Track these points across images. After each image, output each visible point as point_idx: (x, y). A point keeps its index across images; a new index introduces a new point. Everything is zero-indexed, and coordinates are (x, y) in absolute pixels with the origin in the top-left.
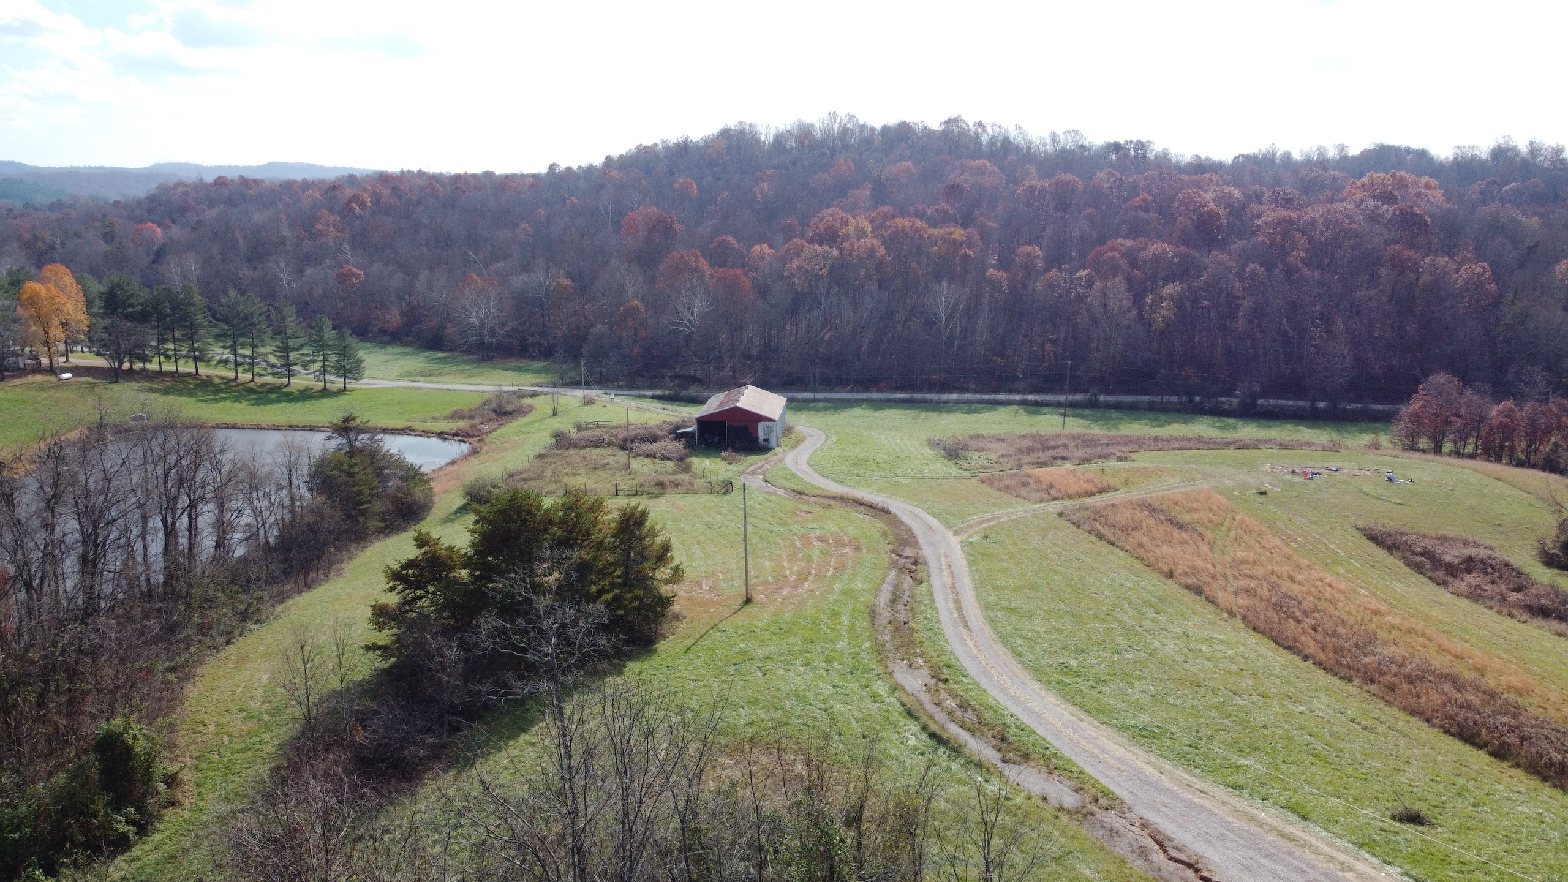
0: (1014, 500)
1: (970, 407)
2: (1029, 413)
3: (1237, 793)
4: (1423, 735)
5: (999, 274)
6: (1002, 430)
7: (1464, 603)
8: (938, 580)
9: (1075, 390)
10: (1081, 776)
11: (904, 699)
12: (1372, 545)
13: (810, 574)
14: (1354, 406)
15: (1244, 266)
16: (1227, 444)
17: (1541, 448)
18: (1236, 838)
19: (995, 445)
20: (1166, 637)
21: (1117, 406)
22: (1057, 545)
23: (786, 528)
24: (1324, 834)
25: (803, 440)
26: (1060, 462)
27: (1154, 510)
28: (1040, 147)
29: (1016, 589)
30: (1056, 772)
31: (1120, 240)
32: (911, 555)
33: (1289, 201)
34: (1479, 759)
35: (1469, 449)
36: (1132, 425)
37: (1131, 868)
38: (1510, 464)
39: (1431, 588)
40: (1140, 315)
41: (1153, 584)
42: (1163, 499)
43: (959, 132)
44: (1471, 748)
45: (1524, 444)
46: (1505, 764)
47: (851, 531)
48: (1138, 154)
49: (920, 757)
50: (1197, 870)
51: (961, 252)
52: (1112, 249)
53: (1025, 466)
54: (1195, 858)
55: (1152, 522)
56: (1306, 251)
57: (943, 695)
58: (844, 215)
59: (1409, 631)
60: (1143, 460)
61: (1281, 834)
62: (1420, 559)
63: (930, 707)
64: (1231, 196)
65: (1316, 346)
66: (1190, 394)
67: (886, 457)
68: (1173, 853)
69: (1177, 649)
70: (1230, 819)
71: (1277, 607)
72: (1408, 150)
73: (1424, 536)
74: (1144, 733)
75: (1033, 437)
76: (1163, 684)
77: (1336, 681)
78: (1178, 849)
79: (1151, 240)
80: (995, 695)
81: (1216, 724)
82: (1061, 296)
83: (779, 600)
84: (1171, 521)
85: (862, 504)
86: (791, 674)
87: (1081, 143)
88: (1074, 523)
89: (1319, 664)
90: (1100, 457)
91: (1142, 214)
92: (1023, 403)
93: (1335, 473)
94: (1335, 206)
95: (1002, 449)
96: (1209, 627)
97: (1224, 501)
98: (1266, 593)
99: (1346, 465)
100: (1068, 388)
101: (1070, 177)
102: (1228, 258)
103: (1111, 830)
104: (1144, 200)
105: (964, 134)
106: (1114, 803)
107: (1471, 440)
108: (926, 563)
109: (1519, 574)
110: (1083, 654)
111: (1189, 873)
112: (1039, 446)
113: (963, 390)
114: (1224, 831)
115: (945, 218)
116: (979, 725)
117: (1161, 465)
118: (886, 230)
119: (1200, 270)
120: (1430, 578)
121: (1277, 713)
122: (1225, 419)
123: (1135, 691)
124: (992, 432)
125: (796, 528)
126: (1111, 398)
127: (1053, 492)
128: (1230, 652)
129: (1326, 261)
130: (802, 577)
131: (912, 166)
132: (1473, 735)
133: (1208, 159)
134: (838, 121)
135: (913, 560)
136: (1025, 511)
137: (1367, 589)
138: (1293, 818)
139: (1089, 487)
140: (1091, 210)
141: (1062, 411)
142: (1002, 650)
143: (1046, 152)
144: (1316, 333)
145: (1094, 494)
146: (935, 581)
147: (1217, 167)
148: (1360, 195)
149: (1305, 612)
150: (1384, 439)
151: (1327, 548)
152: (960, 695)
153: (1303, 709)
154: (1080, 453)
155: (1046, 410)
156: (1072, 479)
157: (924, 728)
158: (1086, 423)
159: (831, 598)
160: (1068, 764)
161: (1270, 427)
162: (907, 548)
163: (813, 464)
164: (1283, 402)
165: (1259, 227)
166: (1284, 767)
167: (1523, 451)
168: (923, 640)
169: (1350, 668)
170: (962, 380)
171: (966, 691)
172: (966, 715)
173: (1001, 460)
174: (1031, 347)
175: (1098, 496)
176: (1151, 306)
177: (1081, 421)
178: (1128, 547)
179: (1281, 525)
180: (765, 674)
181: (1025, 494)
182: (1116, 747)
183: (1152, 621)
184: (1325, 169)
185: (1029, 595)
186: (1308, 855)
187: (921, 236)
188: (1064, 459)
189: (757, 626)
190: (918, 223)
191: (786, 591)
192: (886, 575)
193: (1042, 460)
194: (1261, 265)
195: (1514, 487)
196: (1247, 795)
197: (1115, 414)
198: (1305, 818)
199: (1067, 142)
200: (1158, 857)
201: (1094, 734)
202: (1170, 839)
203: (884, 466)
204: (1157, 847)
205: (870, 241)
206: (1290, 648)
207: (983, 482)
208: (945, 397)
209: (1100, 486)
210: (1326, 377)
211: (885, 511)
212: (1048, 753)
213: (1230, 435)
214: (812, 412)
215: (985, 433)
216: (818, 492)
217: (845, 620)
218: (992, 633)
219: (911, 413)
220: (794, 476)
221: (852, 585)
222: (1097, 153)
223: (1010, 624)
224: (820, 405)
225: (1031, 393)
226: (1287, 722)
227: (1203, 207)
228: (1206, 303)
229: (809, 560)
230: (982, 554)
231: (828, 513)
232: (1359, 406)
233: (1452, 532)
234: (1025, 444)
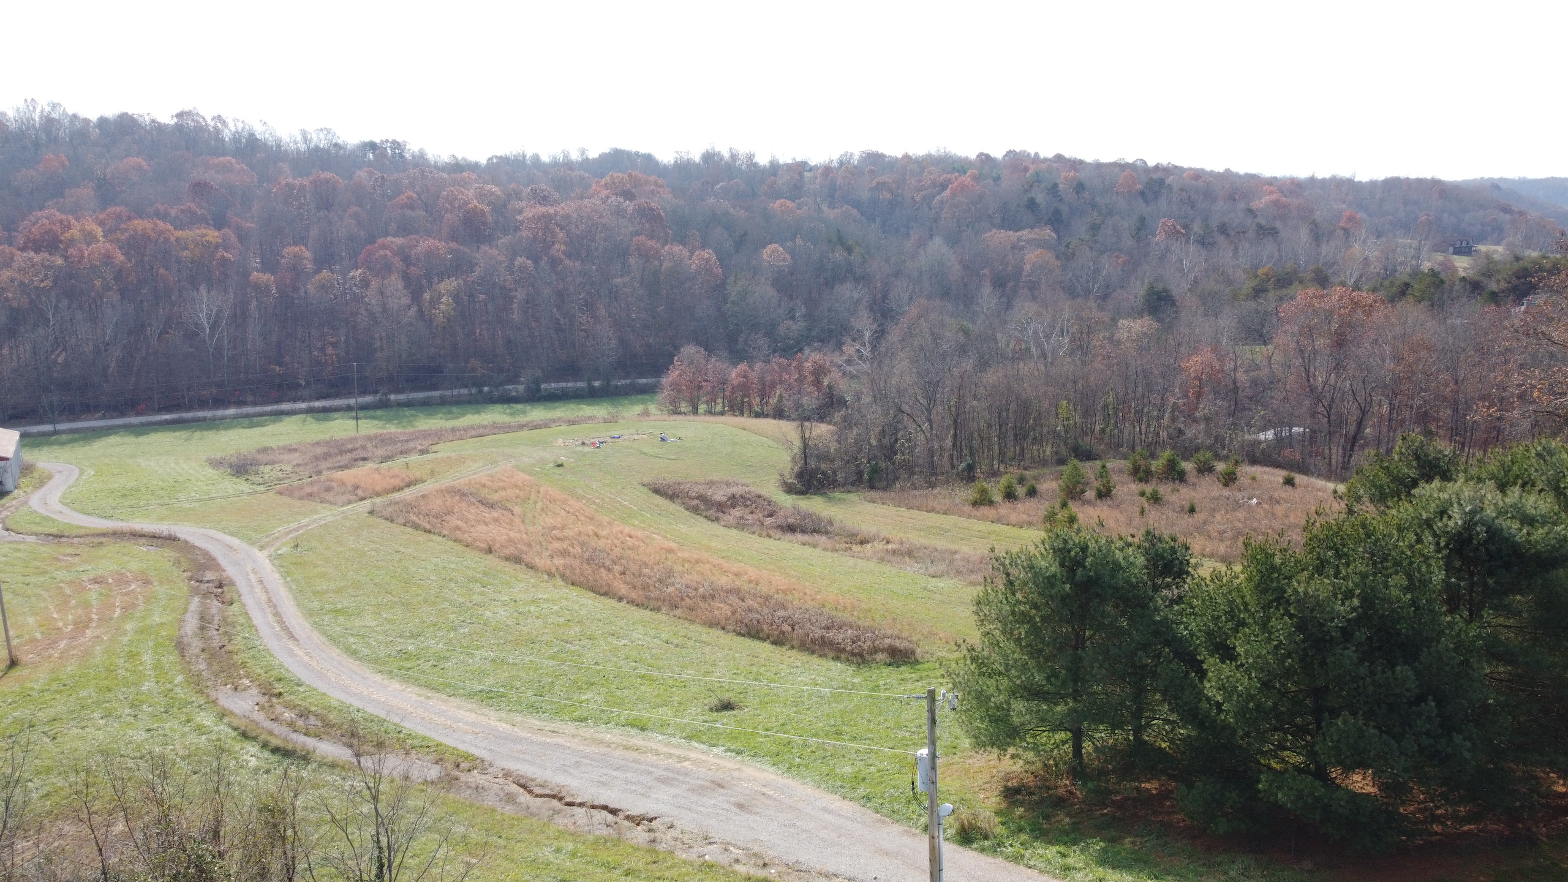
0: (319, 507)
1: (250, 420)
2: (318, 420)
3: (584, 724)
4: (722, 641)
5: (267, 277)
6: (293, 440)
7: (734, 532)
8: (251, 599)
9: (364, 392)
10: (439, 748)
11: (236, 722)
12: (657, 496)
13: (91, 620)
14: (624, 382)
15: (512, 260)
16: (522, 427)
17: (771, 401)
18: (589, 762)
19: (286, 457)
20: (496, 606)
21: (409, 404)
22: (374, 542)
23: (47, 577)
24: (660, 737)
25: (50, 477)
26: (361, 463)
27: (464, 495)
28: (291, 145)
29: (339, 591)
30: (414, 751)
31: (389, 239)
32: (213, 578)
33: (545, 198)
34: (765, 649)
35: (719, 408)
36: (427, 421)
37: (502, 814)
38: (749, 416)
39: (708, 525)
40: (420, 312)
41: (476, 562)
42: (470, 483)
43: (195, 127)
44: (758, 642)
45: (758, 400)
46: (784, 649)
47: (134, 565)
48: (395, 153)
49: (265, 776)
50: (561, 799)
51: (219, 255)
52: (384, 247)
53: (325, 473)
54: (558, 789)
55: (464, 505)
56: (565, 244)
57: (279, 709)
58: (64, 217)
59: (697, 562)
60: (445, 450)
61: (626, 748)
62: (696, 502)
63: (268, 724)
64: (492, 193)
65: (585, 331)
66: (478, 385)
67: (161, 483)
68: (537, 790)
69: (508, 615)
70: (581, 748)
71: (589, 561)
72: (637, 154)
73: (696, 483)
74: (491, 695)
75: (327, 443)
76: (500, 648)
77: (648, 613)
78: (542, 786)
79: (422, 237)
80: (336, 696)
81: (554, 672)
82: (336, 298)
83: (56, 655)
84: (480, 502)
85: (142, 536)
86: (88, 730)
87: (334, 141)
88: (387, 519)
89: (631, 602)
90: (402, 453)
91: (409, 212)
92: (310, 411)
93: (618, 440)
94: (586, 202)
95: (296, 458)
96: (533, 589)
97: (527, 477)
98: (577, 550)
99: (626, 432)
100: (356, 390)
101: (328, 175)
102: (497, 252)
103: (477, 788)
104: (409, 198)
105: (200, 129)
106: (476, 764)
107: (720, 401)
108: (232, 583)
109: (769, 503)
110: (419, 638)
111: (555, 803)
112: (336, 451)
113: (241, 403)
114: (577, 759)
115: (194, 220)
116: (326, 728)
117: (463, 453)
118: (122, 234)
119: (472, 266)
120: (706, 517)
121: (606, 650)
122: (514, 405)
123: (476, 660)
124: (281, 444)
125: (61, 575)
126: (402, 397)
127: (360, 493)
128: (556, 608)
129: (584, 253)
130: (81, 626)
131: (144, 163)
132: (758, 632)
133: (464, 159)
134: (39, 110)
135: (217, 583)
136: (333, 515)
137: (659, 534)
138: (634, 731)
139: (397, 482)
140: (356, 209)
141: (354, 414)
142: (335, 652)
143: (298, 151)
144: (583, 319)
145: (402, 489)
146: (248, 600)
147: (474, 167)
148: (604, 193)
149: (613, 561)
150: (652, 408)
151: (622, 505)
152: (298, 705)
153: (626, 641)
154: (381, 452)
155: (336, 415)
156: (377, 476)
157: (265, 745)
158: (381, 423)
159: (125, 640)
160: (423, 741)
161: (556, 408)
162: (207, 572)
163: (69, 502)
164: (563, 385)
165: (522, 222)
166: (618, 693)
167: (757, 405)
168: (246, 660)
169: (658, 599)
170: (237, 393)
171: (303, 699)
172: (308, 722)
173: (297, 469)
174: (310, 352)
175: (406, 490)
176: (430, 302)
177: (375, 422)
178: (445, 532)
179: (580, 491)
180: (54, 738)
181: (331, 499)
182: (468, 714)
183: (481, 595)
184: (571, 169)
185: (354, 594)
186: (651, 758)
187: (167, 240)
188: (365, 459)
189: (32, 689)
190: (161, 225)
191: (63, 644)
192: (188, 604)
193: (342, 463)
194: (528, 258)
195: (756, 433)
196: (592, 724)
197: (408, 412)
198: (643, 729)
199: (320, 140)
200: (524, 798)
201: (444, 708)
202: (532, 780)
203: (162, 493)
204: (522, 790)
205: (102, 245)
206: (605, 594)
207: (281, 493)
208: (220, 413)
209: (407, 480)
210: (598, 358)
211: (172, 539)
212: (402, 736)
213: (522, 419)
214: (55, 447)
215: (274, 445)
216: (83, 532)
217: (147, 658)
218: (321, 638)
219: (182, 434)
220: (47, 519)
221: (148, 622)
222: (353, 153)
223: (339, 625)
224: (64, 437)
225: (318, 399)
226: (614, 656)
227: (467, 204)
228: (482, 297)
229: (87, 605)
230: (295, 564)
231: (101, 552)
232: (628, 381)
233: (716, 477)
234: (319, 451)
